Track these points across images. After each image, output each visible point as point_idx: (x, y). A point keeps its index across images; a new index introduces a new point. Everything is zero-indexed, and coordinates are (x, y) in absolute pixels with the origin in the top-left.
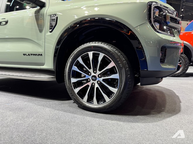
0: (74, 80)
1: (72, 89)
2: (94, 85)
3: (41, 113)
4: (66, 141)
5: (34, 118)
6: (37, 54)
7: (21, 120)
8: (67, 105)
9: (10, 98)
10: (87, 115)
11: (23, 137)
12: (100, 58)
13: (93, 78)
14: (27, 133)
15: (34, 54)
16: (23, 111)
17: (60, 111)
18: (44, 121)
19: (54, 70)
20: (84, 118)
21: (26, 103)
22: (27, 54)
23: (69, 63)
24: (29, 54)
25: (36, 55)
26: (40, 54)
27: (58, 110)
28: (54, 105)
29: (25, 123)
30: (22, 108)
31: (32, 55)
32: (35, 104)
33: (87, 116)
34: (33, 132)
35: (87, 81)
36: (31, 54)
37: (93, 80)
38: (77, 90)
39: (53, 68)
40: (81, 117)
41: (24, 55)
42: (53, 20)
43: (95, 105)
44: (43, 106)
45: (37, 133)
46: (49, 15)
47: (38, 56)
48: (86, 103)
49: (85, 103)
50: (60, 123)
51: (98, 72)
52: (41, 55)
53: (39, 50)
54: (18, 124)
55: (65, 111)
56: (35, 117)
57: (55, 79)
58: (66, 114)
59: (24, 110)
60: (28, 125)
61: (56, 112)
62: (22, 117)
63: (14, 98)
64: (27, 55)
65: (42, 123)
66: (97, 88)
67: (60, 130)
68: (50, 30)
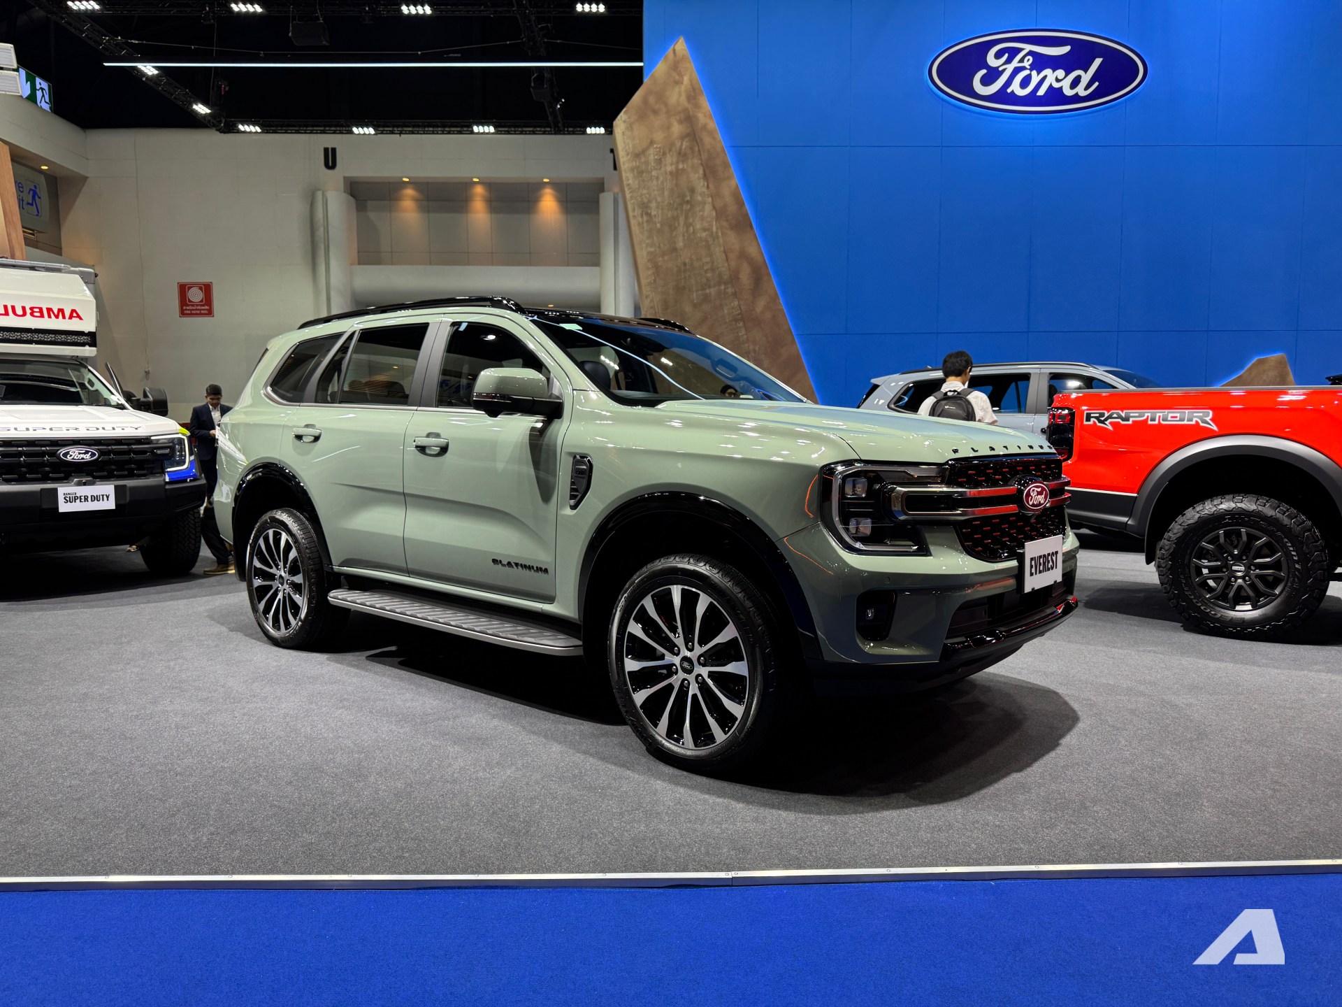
0: (631, 665)
1: (628, 689)
2: (688, 688)
3: (537, 756)
4: (581, 826)
5: (518, 769)
6: (533, 567)
7: (486, 770)
8: (616, 741)
9: (448, 701)
10: (659, 776)
11: (491, 806)
12: (701, 609)
13: (686, 665)
14: (499, 800)
15: (525, 566)
16: (488, 745)
17: (591, 755)
18: (542, 779)
19: (579, 623)
20: (647, 782)
21: (496, 722)
22: (505, 562)
23: (619, 609)
24: (509, 564)
25: (530, 568)
26: (541, 569)
27: (585, 753)
28: (577, 737)
29: (494, 780)
30: (487, 738)
31: (519, 567)
32: (524, 728)
33: (659, 778)
34: (513, 800)
35: (670, 670)
36: (517, 565)
37: (685, 670)
38: (640, 697)
39: (577, 617)
40: (642, 778)
41: (495, 561)
42: (581, 472)
43: (686, 747)
44: (546, 737)
45: (521, 803)
46: (570, 454)
47: (534, 571)
48: (664, 741)
49: (660, 739)
50: (580, 787)
51: (699, 650)
52: (546, 571)
53: (540, 556)
54: (477, 779)
55: (604, 759)
56: (519, 766)
57: (580, 652)
58: (601, 765)
59: (492, 744)
60: (502, 784)
61: (579, 758)
62: (488, 764)
63: (459, 702)
64: (503, 565)
65: (537, 782)
66: (695, 696)
67: (576, 802)
68: (570, 499)
